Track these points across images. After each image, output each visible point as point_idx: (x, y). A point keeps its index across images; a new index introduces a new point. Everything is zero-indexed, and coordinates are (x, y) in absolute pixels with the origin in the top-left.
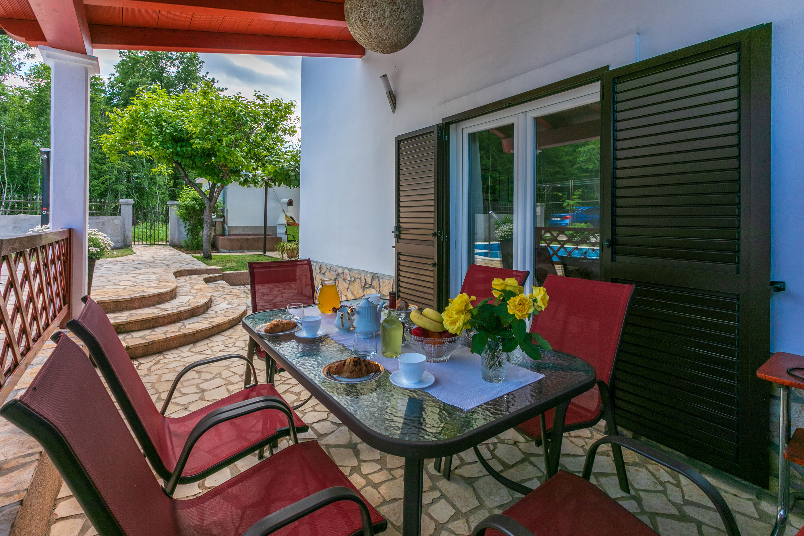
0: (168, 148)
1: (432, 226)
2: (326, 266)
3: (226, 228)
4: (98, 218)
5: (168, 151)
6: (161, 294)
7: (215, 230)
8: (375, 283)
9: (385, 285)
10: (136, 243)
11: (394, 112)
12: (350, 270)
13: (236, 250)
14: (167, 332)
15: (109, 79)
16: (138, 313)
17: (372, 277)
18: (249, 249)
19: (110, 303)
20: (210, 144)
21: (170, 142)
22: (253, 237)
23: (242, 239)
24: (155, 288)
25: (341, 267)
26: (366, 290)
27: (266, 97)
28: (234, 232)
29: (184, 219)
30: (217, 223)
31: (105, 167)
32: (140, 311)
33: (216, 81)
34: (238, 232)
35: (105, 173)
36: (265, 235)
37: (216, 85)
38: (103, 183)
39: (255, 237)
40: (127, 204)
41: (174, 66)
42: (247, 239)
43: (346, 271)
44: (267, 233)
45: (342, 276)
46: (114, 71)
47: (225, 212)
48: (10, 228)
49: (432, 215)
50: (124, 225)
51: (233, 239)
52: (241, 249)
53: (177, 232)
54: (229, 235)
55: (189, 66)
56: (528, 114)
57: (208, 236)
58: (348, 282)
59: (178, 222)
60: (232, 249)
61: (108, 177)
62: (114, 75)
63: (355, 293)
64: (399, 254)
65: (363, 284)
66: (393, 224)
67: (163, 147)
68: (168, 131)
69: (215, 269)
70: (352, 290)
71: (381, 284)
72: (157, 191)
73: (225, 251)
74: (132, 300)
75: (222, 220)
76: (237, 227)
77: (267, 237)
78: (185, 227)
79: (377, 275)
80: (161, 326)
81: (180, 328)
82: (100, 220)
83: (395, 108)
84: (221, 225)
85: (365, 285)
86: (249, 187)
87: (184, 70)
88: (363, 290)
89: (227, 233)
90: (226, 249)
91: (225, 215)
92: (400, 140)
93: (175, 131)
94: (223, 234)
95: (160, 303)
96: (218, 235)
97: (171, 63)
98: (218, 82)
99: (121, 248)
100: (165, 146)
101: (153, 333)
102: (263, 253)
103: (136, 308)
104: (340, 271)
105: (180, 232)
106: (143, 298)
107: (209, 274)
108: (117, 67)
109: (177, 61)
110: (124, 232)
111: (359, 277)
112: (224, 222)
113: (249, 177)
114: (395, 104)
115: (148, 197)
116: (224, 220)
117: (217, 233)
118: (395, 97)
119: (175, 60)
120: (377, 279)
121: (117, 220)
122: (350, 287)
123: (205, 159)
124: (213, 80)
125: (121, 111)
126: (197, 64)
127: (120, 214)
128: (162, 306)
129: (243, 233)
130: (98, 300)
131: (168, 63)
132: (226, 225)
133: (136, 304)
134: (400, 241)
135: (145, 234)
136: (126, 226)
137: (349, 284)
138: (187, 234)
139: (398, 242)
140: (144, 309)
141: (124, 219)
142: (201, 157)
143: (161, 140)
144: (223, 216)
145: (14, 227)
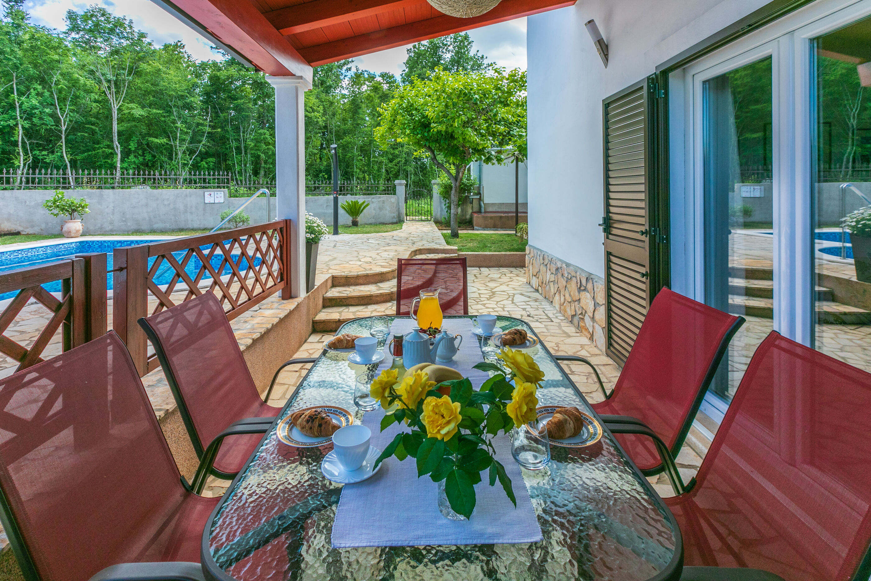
0: (418, 134)
1: (642, 221)
2: (548, 256)
3: (483, 205)
4: (380, 198)
5: (417, 137)
6: (382, 274)
7: (472, 207)
8: (590, 286)
9: (598, 290)
10: (408, 218)
11: (606, 65)
12: (568, 265)
13: (490, 228)
14: (375, 310)
15: (401, 75)
16: (360, 289)
17: (587, 278)
18: (503, 227)
19: (341, 277)
20: (444, 127)
21: (419, 128)
22: (507, 215)
23: (495, 217)
24: (382, 266)
25: (561, 260)
26: (581, 293)
27: (503, 69)
28: (490, 209)
29: (444, 197)
30: (474, 201)
31: (396, 152)
32: (362, 288)
33: (485, 57)
34: (494, 209)
35: (397, 156)
36: (517, 212)
37: (486, 62)
38: (396, 165)
39: (510, 215)
40: (400, 184)
41: (449, 51)
42: (501, 217)
43: (564, 265)
44: (519, 210)
45: (560, 271)
46: (405, 68)
47: (482, 189)
48: (325, 206)
49: (642, 205)
50: (398, 203)
51: (487, 217)
52: (495, 227)
53: (439, 209)
54: (485, 212)
55: (461, 49)
56: (796, 34)
57: (455, 214)
58: (566, 279)
59: (440, 199)
60: (486, 227)
61: (399, 159)
62: (404, 71)
63: (572, 293)
64: (609, 254)
65: (579, 286)
66: (601, 214)
67: (414, 134)
68: (417, 119)
69: (452, 250)
70: (570, 290)
71: (595, 289)
72: (436, 169)
73: (480, 228)
74: (358, 277)
75: (478, 197)
76: (493, 204)
77: (519, 215)
78: (445, 204)
79: (592, 276)
80: (374, 304)
81: (387, 309)
82: (381, 199)
83: (607, 60)
84: (478, 203)
85: (581, 286)
86: (493, 164)
87: (457, 53)
88: (579, 292)
89: (483, 210)
90: (480, 226)
91: (482, 192)
92: (608, 104)
93: (422, 118)
94: (480, 212)
95: (381, 281)
96: (475, 212)
97: (446, 50)
98: (486, 58)
99: (396, 223)
100: (415, 133)
101: (366, 310)
102: (514, 232)
103: (361, 284)
104: (559, 265)
105: (442, 209)
106: (367, 276)
107: (445, 254)
108: (405, 64)
109: (451, 46)
110: (399, 209)
111: (575, 275)
112: (480, 199)
113: (491, 155)
114: (607, 55)
115: (429, 175)
116: (480, 197)
117: (474, 210)
118: (607, 46)
119: (449, 46)
120: (591, 281)
121: (392, 199)
122: (568, 286)
123: (449, 140)
124: (482, 57)
125: (387, 105)
126: (468, 45)
127: (395, 194)
128: (381, 285)
129: (500, 210)
130: (333, 274)
131: (444, 50)
132: (482, 203)
133: (361, 281)
134: (611, 237)
135: (423, 209)
136: (400, 204)
137: (567, 282)
138: (447, 212)
139: (608, 238)
140: (366, 286)
141: (398, 198)
142: (445, 139)
143: (412, 127)
144: (479, 194)
145: (327, 206)
